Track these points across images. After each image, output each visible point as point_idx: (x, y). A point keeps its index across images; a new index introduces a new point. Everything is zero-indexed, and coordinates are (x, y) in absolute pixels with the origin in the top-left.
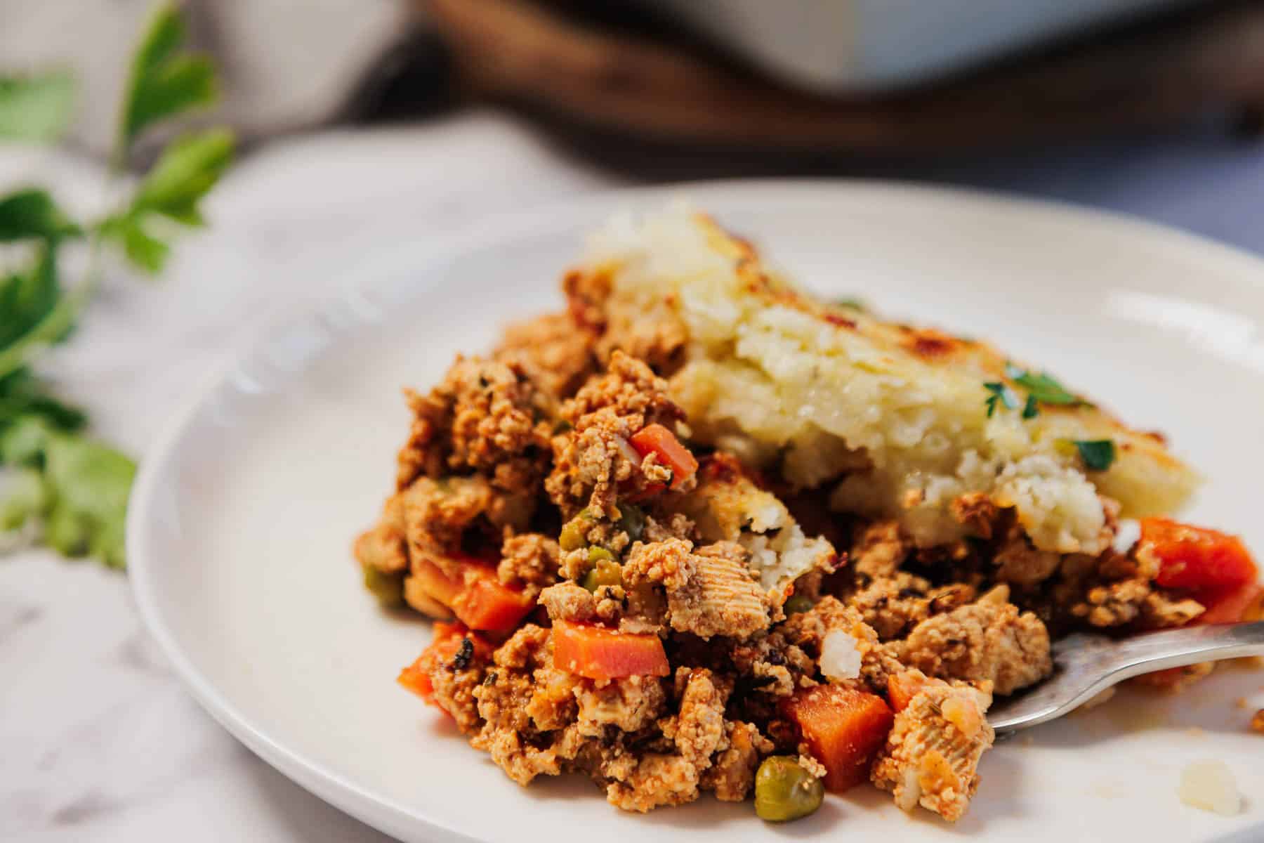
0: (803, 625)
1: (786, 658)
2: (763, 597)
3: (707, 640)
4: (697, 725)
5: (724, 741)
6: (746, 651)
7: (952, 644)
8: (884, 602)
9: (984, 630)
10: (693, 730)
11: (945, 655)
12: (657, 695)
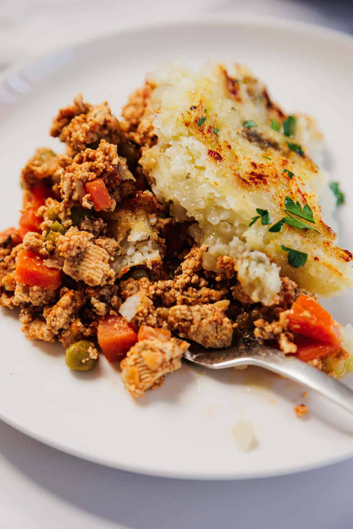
0: (127, 286)
1: (109, 300)
2: (105, 272)
3: (77, 281)
4: (55, 316)
5: (66, 325)
6: (91, 291)
7: (184, 320)
8: (169, 288)
9: (202, 319)
10: (52, 318)
11: (180, 323)
12: (51, 295)
